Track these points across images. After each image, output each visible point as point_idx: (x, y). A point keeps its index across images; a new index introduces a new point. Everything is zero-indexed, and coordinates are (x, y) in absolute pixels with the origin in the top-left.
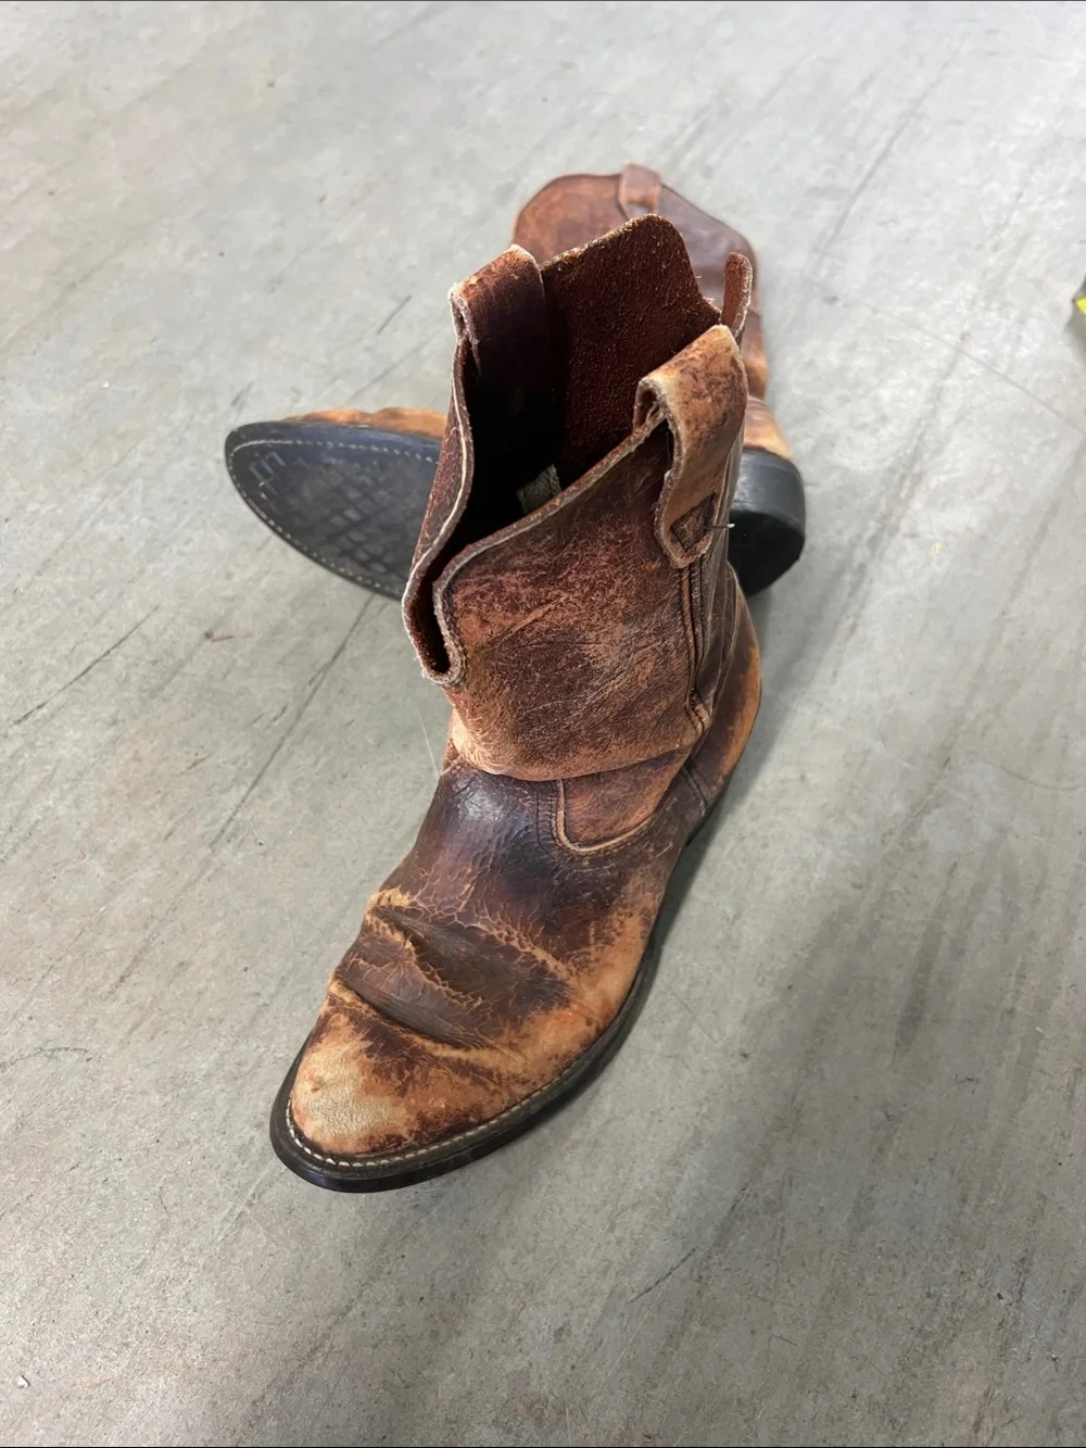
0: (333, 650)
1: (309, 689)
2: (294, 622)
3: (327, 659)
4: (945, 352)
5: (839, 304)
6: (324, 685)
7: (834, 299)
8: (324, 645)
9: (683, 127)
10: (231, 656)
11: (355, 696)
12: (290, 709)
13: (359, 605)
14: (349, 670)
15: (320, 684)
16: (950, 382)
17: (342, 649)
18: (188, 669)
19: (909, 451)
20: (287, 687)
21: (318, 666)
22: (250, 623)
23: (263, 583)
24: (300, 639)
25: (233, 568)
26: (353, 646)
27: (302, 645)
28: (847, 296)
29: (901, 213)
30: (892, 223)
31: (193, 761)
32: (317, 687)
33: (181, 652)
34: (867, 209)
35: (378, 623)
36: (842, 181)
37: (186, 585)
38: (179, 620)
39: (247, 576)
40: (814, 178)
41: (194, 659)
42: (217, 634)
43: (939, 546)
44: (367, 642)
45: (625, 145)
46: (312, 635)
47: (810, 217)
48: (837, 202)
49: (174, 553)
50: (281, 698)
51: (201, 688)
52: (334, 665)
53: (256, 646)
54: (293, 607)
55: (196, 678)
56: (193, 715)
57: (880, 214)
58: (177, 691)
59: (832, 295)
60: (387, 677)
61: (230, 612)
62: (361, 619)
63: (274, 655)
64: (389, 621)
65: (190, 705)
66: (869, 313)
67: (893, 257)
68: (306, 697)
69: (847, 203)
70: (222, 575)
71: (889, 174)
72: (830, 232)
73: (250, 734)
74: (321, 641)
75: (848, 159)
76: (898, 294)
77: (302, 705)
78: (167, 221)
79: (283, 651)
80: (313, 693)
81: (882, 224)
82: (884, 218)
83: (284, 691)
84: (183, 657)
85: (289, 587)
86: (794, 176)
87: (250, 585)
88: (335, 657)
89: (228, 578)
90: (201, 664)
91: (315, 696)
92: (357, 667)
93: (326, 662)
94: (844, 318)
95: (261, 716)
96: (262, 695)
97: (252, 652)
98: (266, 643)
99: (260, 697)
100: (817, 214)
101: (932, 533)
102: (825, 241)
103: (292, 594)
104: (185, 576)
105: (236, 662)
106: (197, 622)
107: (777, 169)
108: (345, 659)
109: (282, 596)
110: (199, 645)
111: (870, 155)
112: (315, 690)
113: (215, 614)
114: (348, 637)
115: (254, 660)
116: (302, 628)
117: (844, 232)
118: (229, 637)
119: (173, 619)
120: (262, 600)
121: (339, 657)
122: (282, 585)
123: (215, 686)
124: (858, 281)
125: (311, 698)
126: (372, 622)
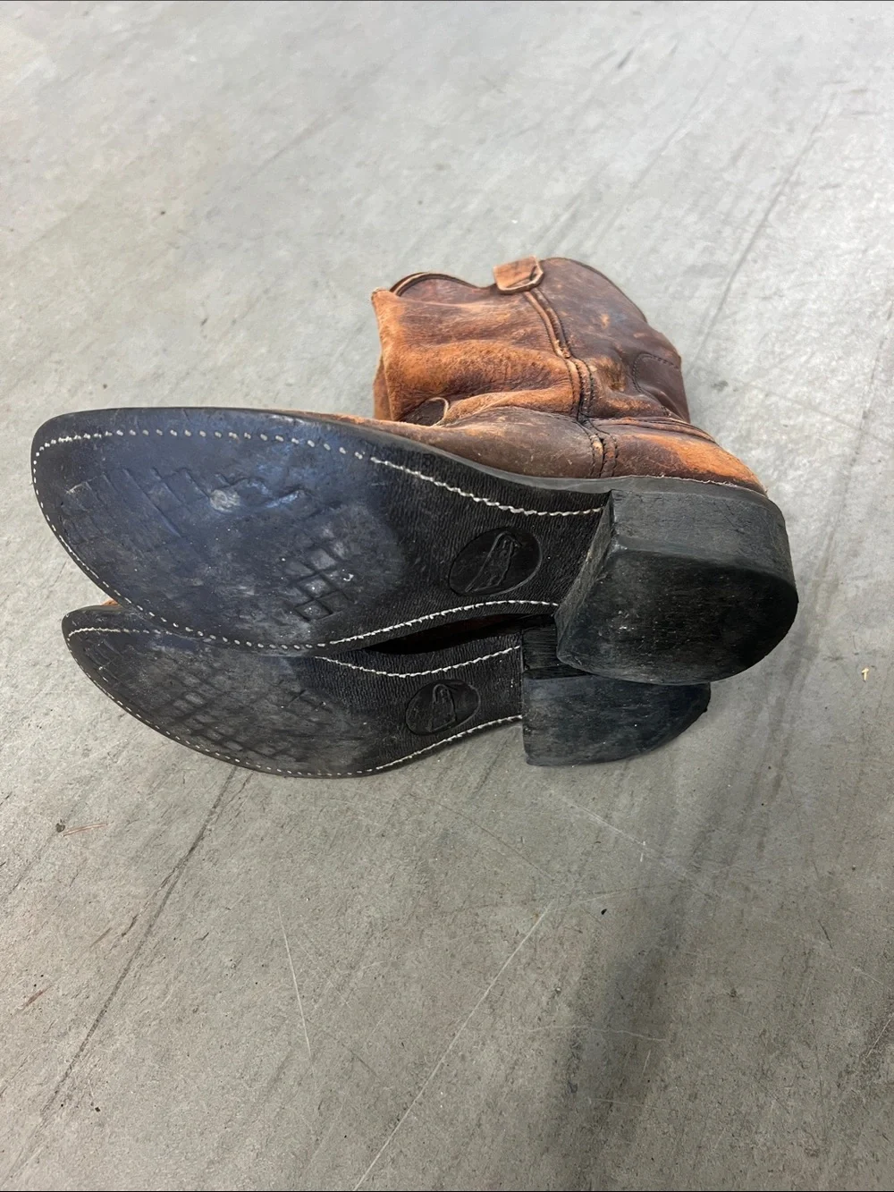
0: (192, 838)
1: (163, 893)
2: (151, 805)
3: (182, 853)
4: (849, 435)
5: (729, 389)
6: (179, 885)
7: (724, 384)
8: (180, 835)
9: (556, 217)
10: (81, 853)
11: (211, 901)
12: (141, 920)
13: (221, 781)
14: (207, 865)
15: (173, 886)
16: (857, 469)
17: (200, 837)
18: (35, 873)
19: (821, 554)
20: (141, 891)
21: (174, 862)
22: (104, 809)
23: (120, 758)
24: (155, 827)
25: (91, 743)
26: (213, 835)
27: (157, 835)
28: (736, 380)
29: (785, 286)
30: (776, 297)
31: (30, 995)
32: (171, 889)
33: (30, 851)
34: (749, 285)
35: (240, 802)
36: (721, 257)
37: (41, 766)
38: (31, 810)
39: (105, 751)
40: (691, 257)
41: (43, 859)
42: (69, 826)
43: (866, 671)
44: (228, 828)
45: (500, 240)
46: (169, 822)
47: (691, 297)
48: (717, 280)
49: (32, 727)
50: (131, 906)
51: (46, 897)
52: (191, 860)
53: (108, 839)
54: (151, 787)
55: (43, 884)
56: (36, 933)
57: (763, 288)
58: (20, 901)
59: (720, 379)
60: (247, 873)
61: (84, 797)
62: (222, 798)
63: (126, 850)
64: (252, 798)
65: (34, 919)
66: (761, 396)
67: (782, 332)
68: (159, 903)
69: (728, 280)
70: (80, 751)
71: (768, 246)
72: (713, 312)
73: (95, 956)
74: (178, 828)
75: (724, 235)
76: (790, 373)
77: (154, 913)
78: (56, 357)
79: (137, 844)
80: (167, 897)
81: (766, 298)
82: (768, 293)
83: (134, 897)
84: (30, 858)
85: (148, 762)
86: (671, 257)
87: (108, 762)
88: (193, 849)
89: (85, 755)
90: (49, 866)
91: (168, 902)
92: (215, 860)
93: (181, 857)
94: (735, 405)
95: (107, 932)
96: (111, 902)
97: (104, 847)
98: (119, 835)
99: (108, 906)
100: (697, 294)
101: (857, 654)
102: (708, 322)
103: (150, 770)
104: (41, 754)
105: (86, 860)
106: (49, 811)
107: (654, 250)
108: (203, 852)
109: (140, 773)
110: (49, 841)
111: (748, 228)
112: (169, 893)
113: (69, 800)
114: (207, 821)
115: (106, 857)
116: (158, 813)
117: (727, 310)
118: (82, 829)
119: (25, 808)
120: (119, 780)
121: (196, 849)
122: (140, 760)
123: (62, 894)
124: (747, 362)
125: (164, 903)
126: (234, 801)
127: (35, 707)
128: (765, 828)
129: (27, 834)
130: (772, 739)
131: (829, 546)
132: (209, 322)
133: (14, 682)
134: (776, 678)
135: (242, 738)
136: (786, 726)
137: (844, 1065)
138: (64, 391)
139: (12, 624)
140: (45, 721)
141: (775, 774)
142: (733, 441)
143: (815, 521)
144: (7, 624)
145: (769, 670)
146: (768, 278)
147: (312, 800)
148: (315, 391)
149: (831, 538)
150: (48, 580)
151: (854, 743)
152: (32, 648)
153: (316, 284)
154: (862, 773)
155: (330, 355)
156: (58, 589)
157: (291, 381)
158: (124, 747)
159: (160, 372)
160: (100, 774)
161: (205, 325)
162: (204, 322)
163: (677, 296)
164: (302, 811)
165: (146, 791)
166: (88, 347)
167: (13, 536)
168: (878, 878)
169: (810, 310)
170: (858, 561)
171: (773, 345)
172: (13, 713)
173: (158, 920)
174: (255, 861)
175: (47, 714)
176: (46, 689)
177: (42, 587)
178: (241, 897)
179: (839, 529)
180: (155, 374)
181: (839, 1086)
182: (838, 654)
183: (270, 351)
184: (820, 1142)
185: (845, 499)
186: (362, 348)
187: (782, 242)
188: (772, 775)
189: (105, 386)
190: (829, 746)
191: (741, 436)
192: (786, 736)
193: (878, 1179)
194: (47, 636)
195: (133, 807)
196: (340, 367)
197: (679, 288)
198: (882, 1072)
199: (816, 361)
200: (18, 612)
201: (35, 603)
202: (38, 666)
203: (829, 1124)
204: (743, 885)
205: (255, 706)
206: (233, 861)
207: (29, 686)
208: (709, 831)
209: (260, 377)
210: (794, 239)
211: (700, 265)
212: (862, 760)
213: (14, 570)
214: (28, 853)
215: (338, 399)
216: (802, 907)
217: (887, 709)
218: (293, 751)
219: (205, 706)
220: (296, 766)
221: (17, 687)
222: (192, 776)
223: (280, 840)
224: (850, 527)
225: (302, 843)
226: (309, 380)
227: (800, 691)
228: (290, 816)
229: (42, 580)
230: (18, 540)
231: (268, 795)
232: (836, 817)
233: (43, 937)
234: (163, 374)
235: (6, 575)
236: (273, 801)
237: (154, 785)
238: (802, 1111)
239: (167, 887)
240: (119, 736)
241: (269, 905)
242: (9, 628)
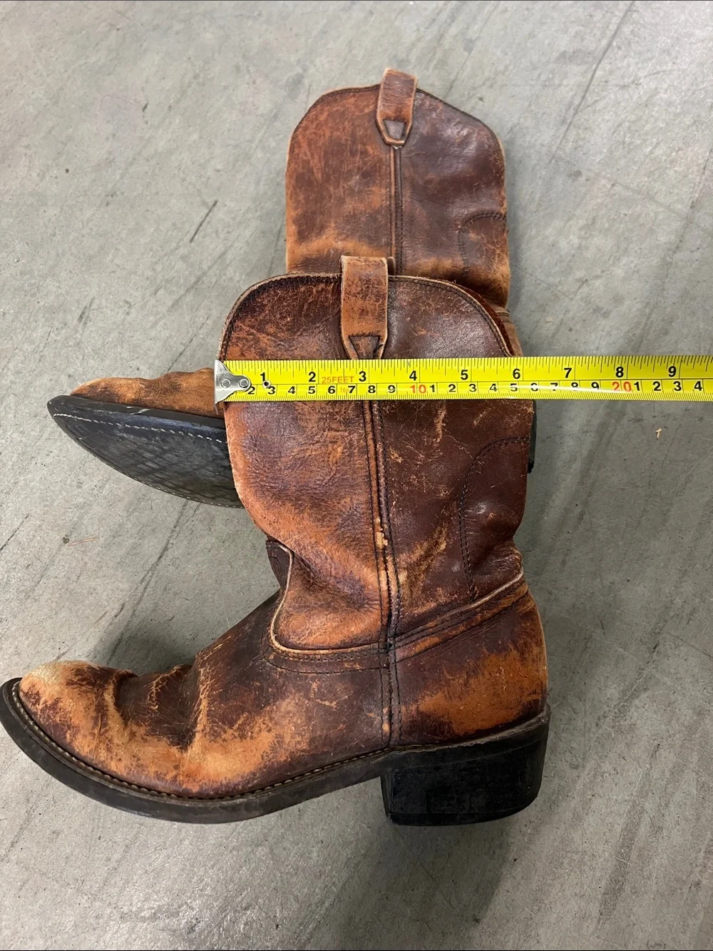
0: (159, 550)
1: (141, 588)
2: (129, 525)
3: (154, 559)
4: (677, 225)
5: (582, 179)
6: (152, 583)
7: (579, 173)
10: (82, 559)
11: (175, 594)
12: (127, 606)
13: (178, 508)
14: (171, 568)
15: (149, 582)
16: (678, 256)
17: (166, 549)
18: (51, 572)
19: (638, 332)
20: (126, 586)
21: (147, 566)
22: (96, 527)
23: (105, 490)
24: (133, 541)
25: (82, 477)
26: (174, 547)
27: (134, 547)
28: (590, 170)
29: (641, 74)
30: (633, 86)
31: (57, 655)
32: (147, 585)
33: (46, 557)
34: (611, 72)
35: (193, 523)
36: (590, 44)
37: (48, 494)
38: (44, 527)
39: (94, 484)
40: (564, 44)
41: (56, 562)
42: (72, 539)
43: (660, 430)
44: (185, 542)
45: (397, 23)
46: (142, 537)
47: (560, 85)
48: (584, 67)
49: (39, 465)
50: (120, 597)
51: (61, 589)
52: (160, 564)
53: (101, 549)
54: (128, 511)
55: (57, 580)
56: (56, 613)
57: (623, 77)
58: (43, 592)
59: (576, 169)
60: (199, 574)
61: (81, 518)
62: (180, 521)
63: (114, 557)
64: (201, 521)
65: (54, 604)
66: (609, 186)
67: (634, 122)
68: (140, 595)
69: (594, 67)
70: (75, 483)
71: (632, 31)
72: (576, 102)
73: (98, 630)
74: (149, 542)
75: (595, 19)
76: (635, 163)
77: (136, 602)
78: (25, 141)
79: (122, 552)
80: (144, 591)
81: (624, 87)
82: (626, 81)
83: (122, 590)
84: (48, 561)
85: (125, 493)
86: (547, 42)
87: (95, 492)
88: (160, 557)
89: (79, 487)
90: (61, 568)
91: (146, 594)
92: (176, 566)
93: (153, 562)
94: (585, 194)
95: (105, 613)
96: (105, 593)
97: (98, 554)
98: (107, 546)
99: (104, 597)
100: (565, 82)
101: (654, 417)
102: (572, 111)
103: (127, 499)
104: (47, 486)
105: (86, 563)
106: (57, 528)
107: (532, 35)
108: (168, 559)
109: (119, 501)
110: (59, 550)
111: (617, 13)
112: (146, 588)
113: (70, 520)
114: (170, 537)
115: (99, 562)
116: (134, 531)
117: (590, 99)
118: (81, 542)
119: (40, 526)
120: (104, 506)
121: (163, 557)
122: (119, 491)
123: (71, 587)
124: (601, 152)
125: (143, 595)
126: (188, 523)
127: (39, 449)
128: (568, 550)
129: (43, 544)
130: (581, 483)
131: (646, 324)
132: (149, 107)
133: (21, 430)
134: (590, 436)
135: (190, 488)
136: (593, 473)
137: (603, 712)
138: (34, 175)
139: (15, 383)
140: (48, 460)
141: (580, 510)
142: (580, 229)
143: (638, 303)
144: (11, 382)
145: (585, 429)
146: (629, 66)
147: (244, 523)
148: (240, 176)
149: (648, 318)
150: (38, 346)
151: (642, 487)
152: (33, 402)
153: (238, 68)
154: (645, 510)
155: (250, 141)
156: (46, 354)
157: (219, 167)
158: (107, 481)
159: (111, 157)
160: (91, 501)
161: (146, 110)
162: (145, 107)
163: (547, 83)
164: (237, 531)
165: (125, 514)
166: (50, 132)
167: (7, 308)
168: (645, 587)
169: (661, 99)
170: (668, 338)
171: (625, 135)
172: (24, 453)
173: (139, 606)
174: (205, 567)
175: (48, 455)
176: (46, 435)
177: (34, 351)
178: (197, 591)
179: (655, 310)
180: (106, 159)
181: (597, 725)
182: (640, 417)
183: (201, 137)
184: (580, 760)
185: (664, 282)
186: (278, 135)
187: (645, 27)
188: (578, 510)
189: (67, 171)
190: (623, 489)
191: (587, 225)
192: (592, 481)
193: (616, 784)
194: (42, 393)
195: (116, 526)
196: (260, 154)
197: (551, 76)
198: (628, 717)
199: (658, 152)
200: (18, 373)
201: (31, 366)
202: (38, 418)
203: (587, 749)
204: (548, 590)
205: (196, 472)
206: (190, 566)
207: (32, 433)
208: (527, 551)
209: (193, 163)
210: (656, 25)
211: (571, 50)
212: (646, 500)
213: (12, 338)
214: (45, 558)
215: (258, 183)
216: (588, 608)
217: (671, 461)
218: (228, 496)
219: (161, 469)
220: (231, 503)
221: (24, 433)
222: (157, 503)
223: (223, 552)
224: (665, 308)
225: (238, 554)
226: (234, 166)
227: (607, 446)
228: (229, 534)
229: (33, 346)
230: (12, 311)
231: (212, 519)
232: (621, 543)
233: (61, 616)
234: (114, 159)
235: (6, 342)
236: (216, 523)
237: (131, 510)
238: (570, 740)
239: (144, 584)
240: (102, 473)
241: (216, 597)
242: (14, 386)
